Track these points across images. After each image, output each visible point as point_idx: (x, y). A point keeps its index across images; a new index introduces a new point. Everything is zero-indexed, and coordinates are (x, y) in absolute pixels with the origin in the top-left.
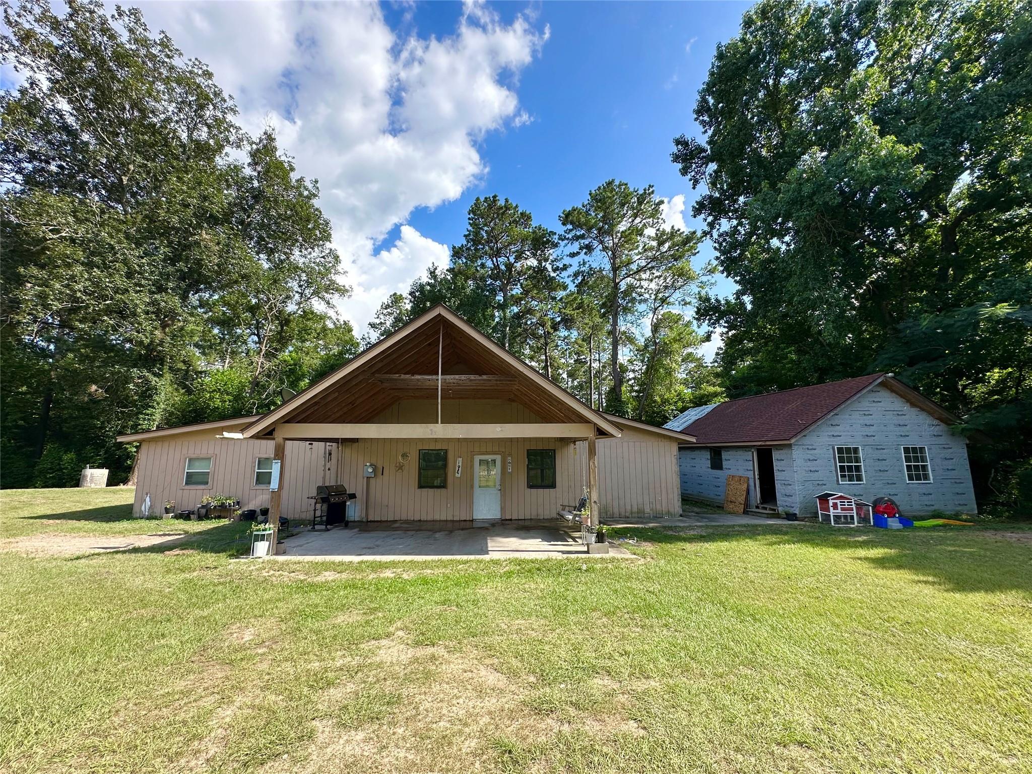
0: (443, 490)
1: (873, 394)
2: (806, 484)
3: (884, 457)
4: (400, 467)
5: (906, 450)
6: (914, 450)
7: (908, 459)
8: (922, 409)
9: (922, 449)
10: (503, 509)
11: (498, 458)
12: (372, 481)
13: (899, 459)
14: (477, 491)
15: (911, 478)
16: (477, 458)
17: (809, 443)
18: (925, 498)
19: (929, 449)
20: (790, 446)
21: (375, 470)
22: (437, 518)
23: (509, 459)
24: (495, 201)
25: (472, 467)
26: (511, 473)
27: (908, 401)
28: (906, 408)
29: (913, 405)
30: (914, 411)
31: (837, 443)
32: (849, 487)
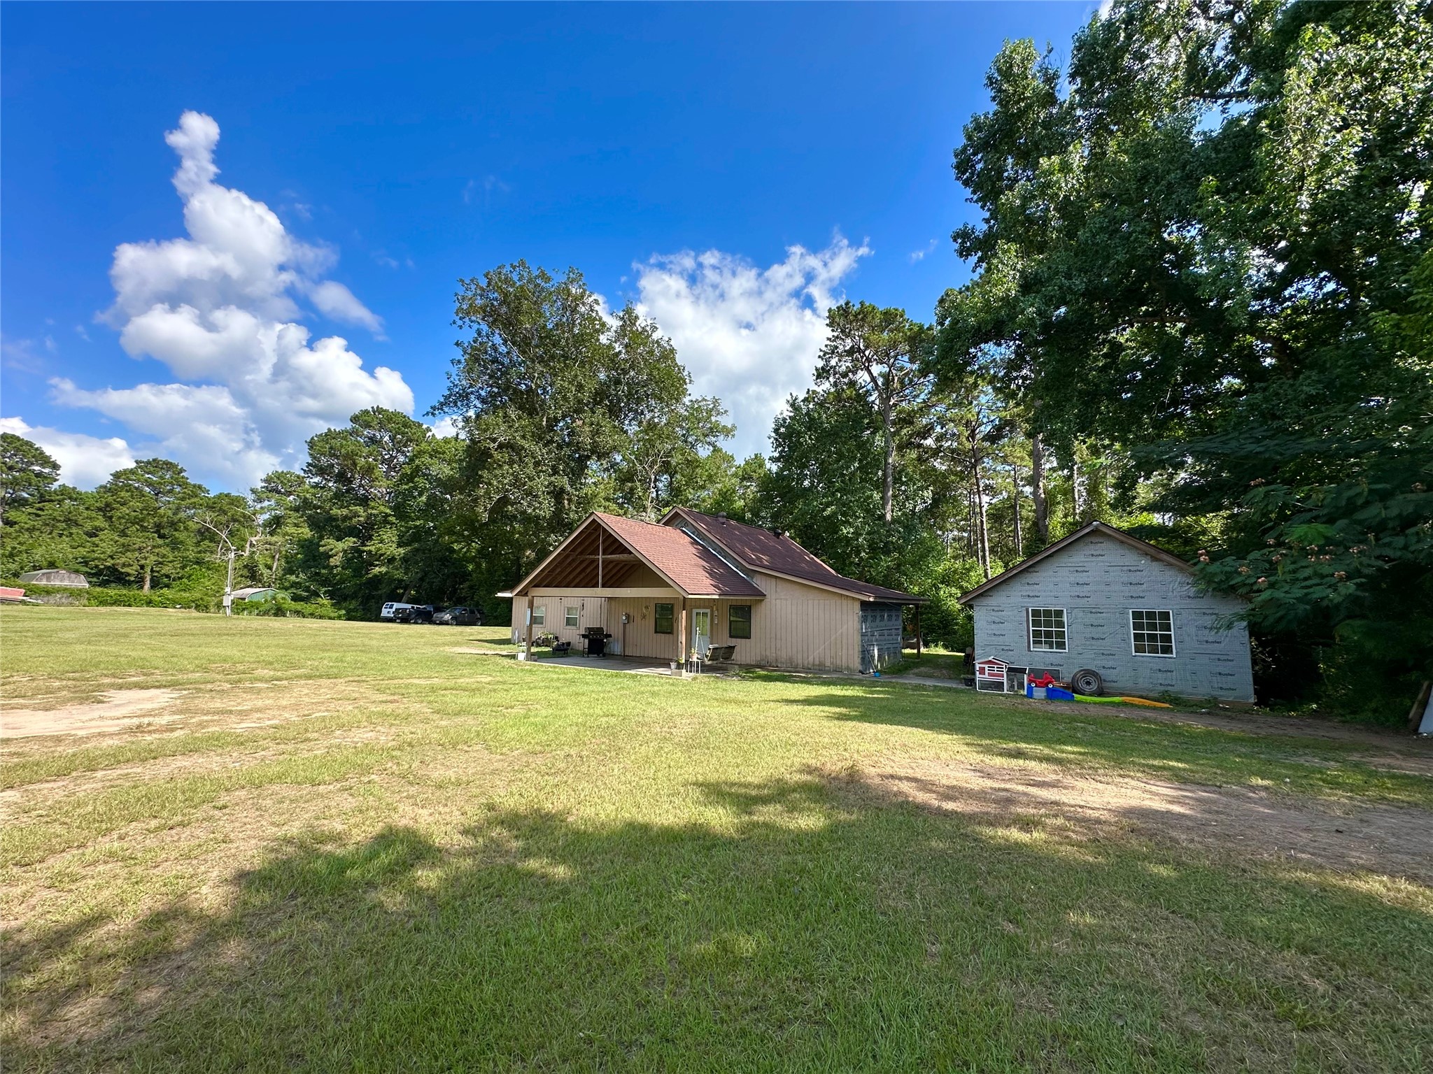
0: (671, 636)
2: (987, 649)
3: (1100, 622)
4: (644, 617)
5: (1137, 615)
6: (1151, 615)
7: (1138, 626)
8: (1170, 566)
9: (1164, 615)
11: (709, 611)
12: (627, 626)
13: (1124, 626)
15: (1139, 650)
16: (695, 611)
17: (997, 604)
18: (1161, 675)
19: (1176, 614)
21: (628, 618)
23: (716, 613)
25: (691, 618)
26: (717, 625)
27: (1146, 554)
28: (1143, 562)
29: (1154, 558)
30: (1158, 567)
31: (1033, 605)
32: (1042, 657)
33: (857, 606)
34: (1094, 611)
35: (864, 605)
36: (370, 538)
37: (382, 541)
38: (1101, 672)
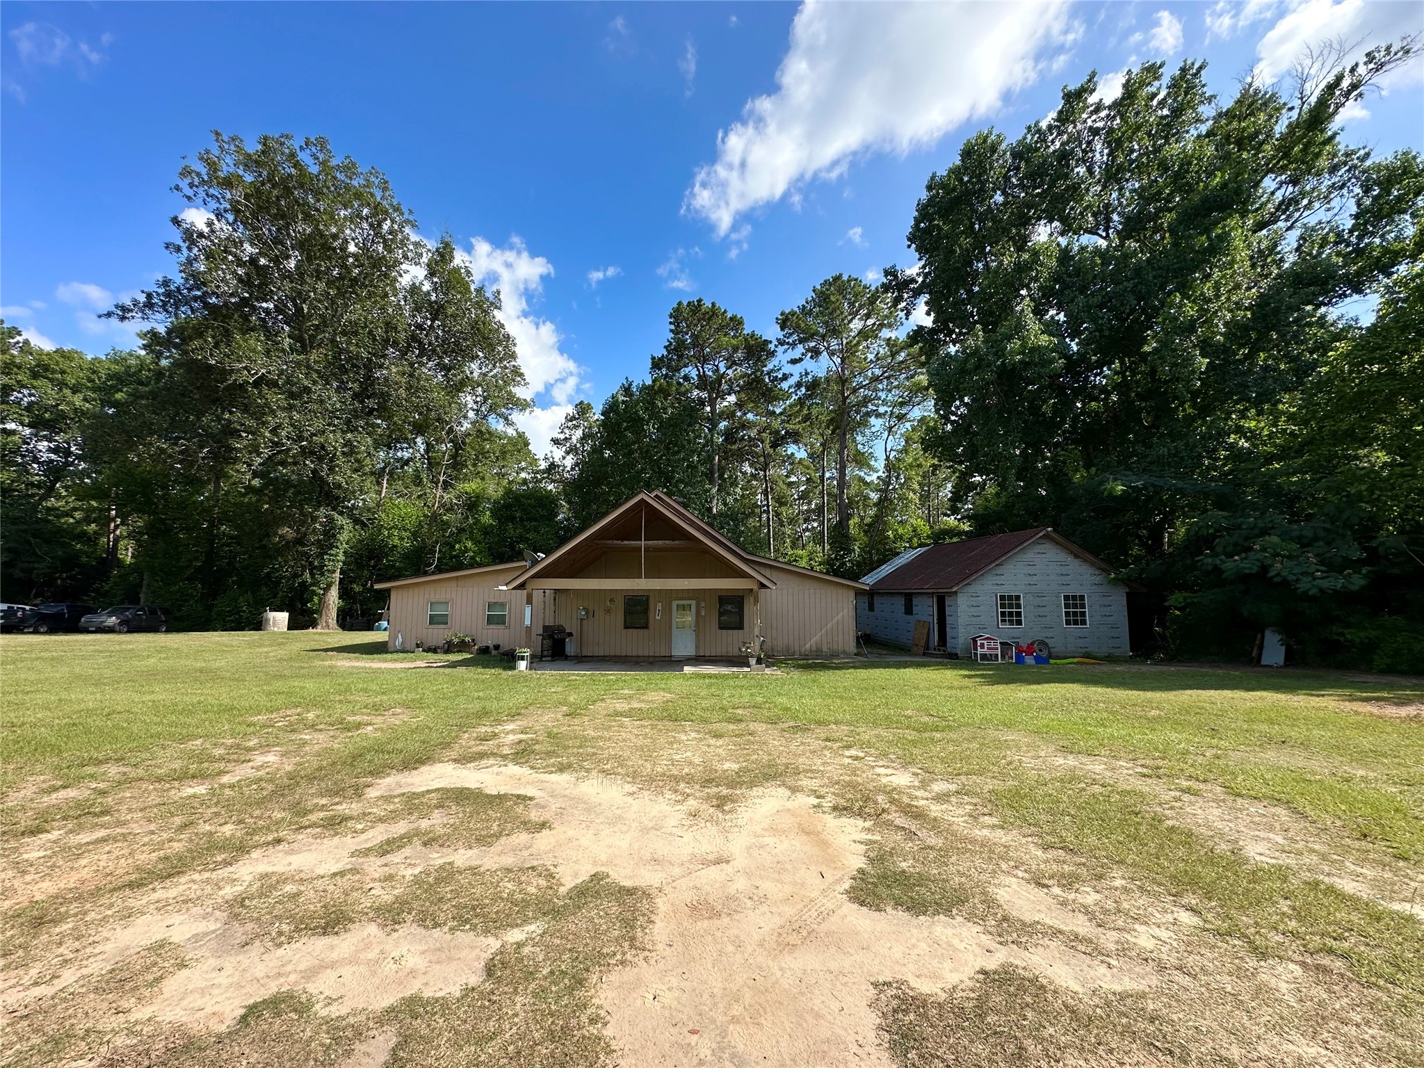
0: (645, 630)
1: (1038, 546)
2: (968, 628)
3: (1044, 604)
4: (608, 611)
5: (1067, 598)
6: (1074, 597)
7: (1067, 606)
8: (1085, 560)
9: (1082, 598)
10: (697, 647)
11: (693, 603)
12: (585, 622)
13: (1059, 606)
14: (675, 631)
15: (1068, 623)
16: (675, 604)
17: (973, 590)
18: (1081, 641)
19: (1089, 597)
20: (956, 593)
21: (587, 613)
22: (641, 653)
23: (703, 604)
24: (700, 306)
25: (670, 610)
26: (704, 617)
27: (1072, 553)
28: (1070, 559)
29: (1076, 556)
30: (1077, 562)
31: (1000, 591)
32: (1008, 631)
33: (852, 594)
34: (1040, 595)
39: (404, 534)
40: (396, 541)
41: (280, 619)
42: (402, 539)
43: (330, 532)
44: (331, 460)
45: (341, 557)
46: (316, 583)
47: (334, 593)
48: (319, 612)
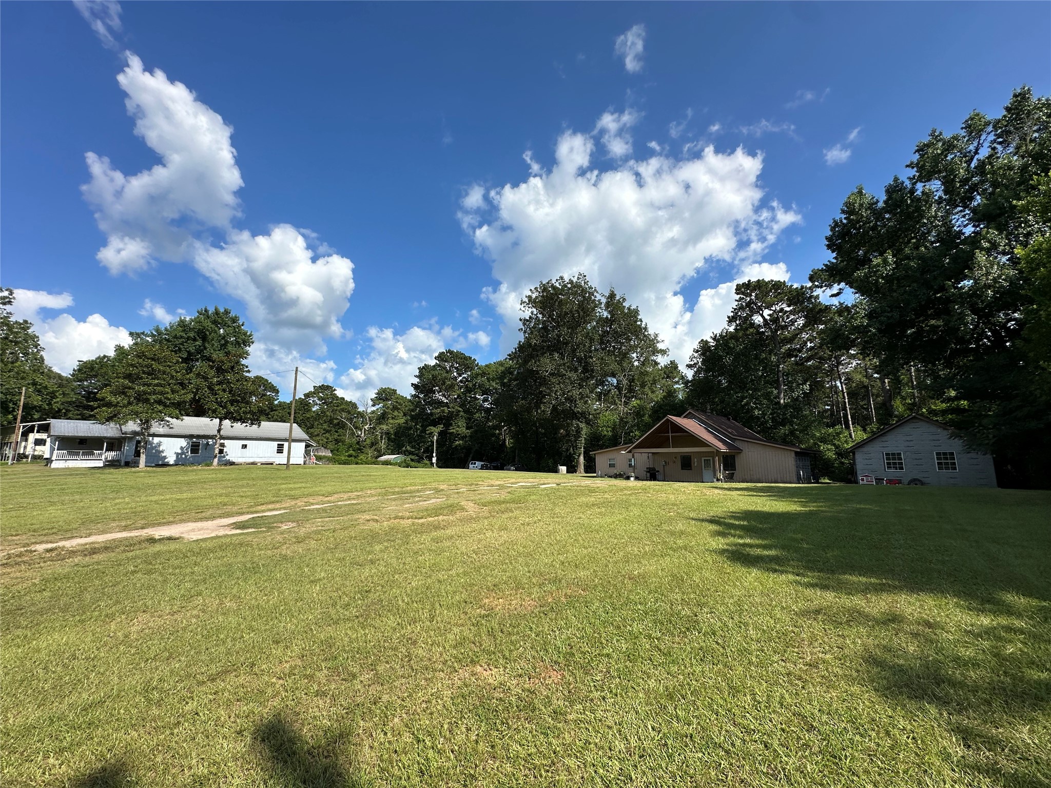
0: (691, 471)
2: (864, 471)
3: (920, 457)
4: (675, 461)
5: (938, 454)
6: (945, 454)
7: (939, 459)
9: (951, 454)
11: (711, 458)
12: (665, 467)
13: (932, 459)
14: (704, 471)
15: (941, 469)
16: (703, 459)
17: (866, 450)
18: (952, 480)
21: (665, 463)
25: (701, 462)
29: (945, 429)
30: (946, 432)
31: (885, 451)
32: (893, 473)
33: (793, 454)
34: (917, 453)
35: (796, 453)
36: (451, 425)
37: (458, 426)
38: (922, 479)
39: (609, 429)
40: (606, 433)
41: (563, 469)
42: (608, 432)
43: (579, 430)
44: (575, 401)
45: (583, 442)
46: (575, 454)
47: (582, 458)
48: (577, 466)
